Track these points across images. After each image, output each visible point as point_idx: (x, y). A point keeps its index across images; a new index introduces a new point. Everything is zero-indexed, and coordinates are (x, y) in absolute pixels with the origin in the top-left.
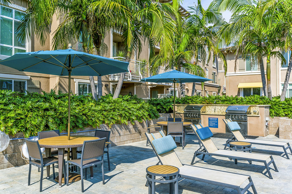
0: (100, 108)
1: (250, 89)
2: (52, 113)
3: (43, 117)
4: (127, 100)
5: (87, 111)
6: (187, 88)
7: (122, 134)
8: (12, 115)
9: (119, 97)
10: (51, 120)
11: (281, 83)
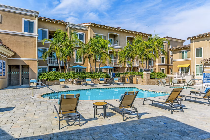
1: (184, 68)
6: (155, 67)
11: (195, 64)
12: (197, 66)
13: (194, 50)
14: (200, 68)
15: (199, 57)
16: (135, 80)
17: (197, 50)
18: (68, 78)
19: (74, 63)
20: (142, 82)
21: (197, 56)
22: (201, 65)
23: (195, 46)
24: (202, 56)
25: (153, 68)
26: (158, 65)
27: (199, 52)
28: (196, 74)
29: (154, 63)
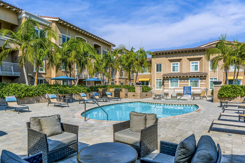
0: (70, 89)
1: (144, 81)
2: (58, 90)
3: (56, 91)
4: (80, 87)
5: (67, 89)
6: (115, 80)
7: (77, 96)
8: (49, 90)
9: (77, 85)
10: (58, 91)
11: (156, 79)
12: (157, 80)
13: (155, 65)
14: (159, 82)
15: (159, 72)
16: (122, 94)
17: (157, 65)
18: (44, 93)
19: (34, 72)
20: (134, 96)
21: (157, 71)
22: (160, 80)
23: (155, 61)
24: (161, 71)
25: (114, 81)
26: (119, 78)
27: (159, 68)
28: (156, 87)
29: (115, 76)
